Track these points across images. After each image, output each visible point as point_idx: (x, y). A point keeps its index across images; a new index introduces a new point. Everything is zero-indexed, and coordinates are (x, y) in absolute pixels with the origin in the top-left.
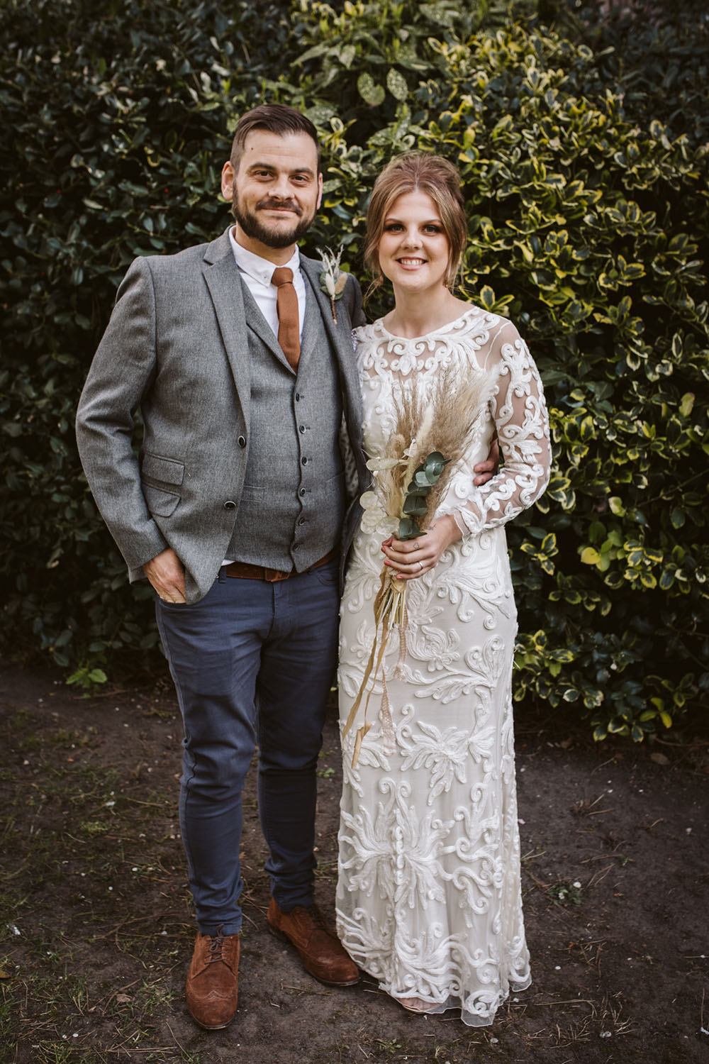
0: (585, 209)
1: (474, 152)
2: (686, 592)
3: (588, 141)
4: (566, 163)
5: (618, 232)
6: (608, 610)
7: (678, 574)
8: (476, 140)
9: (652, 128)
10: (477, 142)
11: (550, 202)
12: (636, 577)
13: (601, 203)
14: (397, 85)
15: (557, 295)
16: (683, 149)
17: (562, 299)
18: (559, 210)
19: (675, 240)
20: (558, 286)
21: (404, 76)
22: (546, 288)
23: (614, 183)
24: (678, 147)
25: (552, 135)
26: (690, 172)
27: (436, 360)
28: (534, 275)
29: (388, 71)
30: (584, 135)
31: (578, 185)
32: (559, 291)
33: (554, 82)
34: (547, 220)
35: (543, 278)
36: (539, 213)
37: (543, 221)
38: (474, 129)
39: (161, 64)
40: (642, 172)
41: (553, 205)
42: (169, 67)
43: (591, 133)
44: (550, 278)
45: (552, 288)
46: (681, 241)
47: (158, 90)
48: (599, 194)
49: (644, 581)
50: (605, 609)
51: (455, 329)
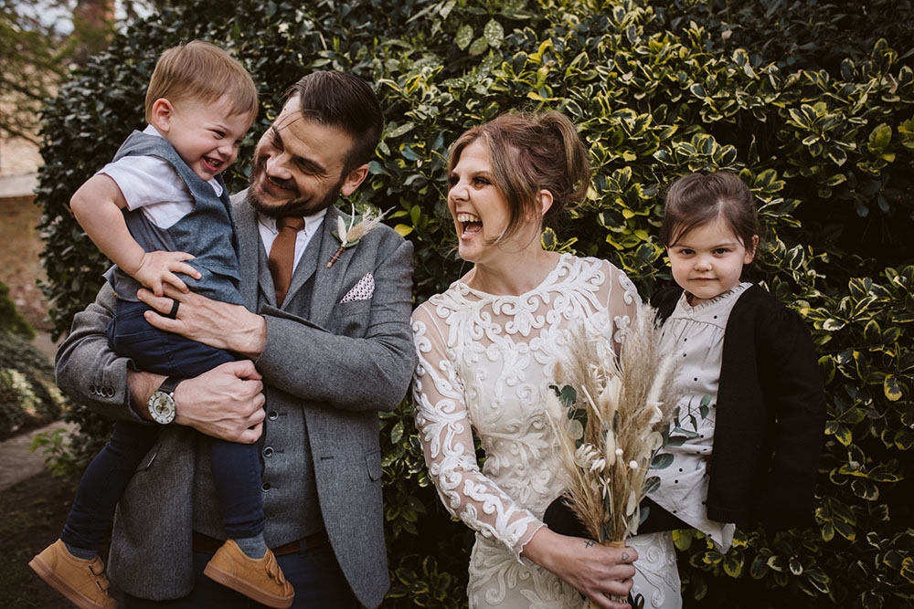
0: (658, 144)
1: (547, 91)
2: (783, 584)
3: (661, 73)
4: (638, 97)
5: (690, 168)
6: (703, 593)
7: (770, 563)
8: (548, 79)
9: (735, 58)
10: (549, 80)
11: (617, 138)
12: (716, 562)
13: (677, 137)
14: (494, 33)
15: (630, 238)
16: (771, 77)
17: (635, 242)
18: (628, 145)
19: (761, 177)
20: (628, 227)
21: (502, 24)
22: (615, 230)
23: (691, 115)
24: (765, 76)
25: (627, 69)
26: (774, 101)
27: (557, 312)
28: (601, 216)
29: (488, 20)
30: (658, 67)
31: (646, 118)
32: (633, 233)
33: (642, 20)
34: (612, 156)
35: (612, 220)
36: (603, 149)
37: (609, 157)
38: (549, 67)
39: (284, 27)
40: (720, 102)
41: (621, 141)
42: (291, 30)
43: (666, 65)
44: (620, 220)
45: (621, 230)
46: (768, 177)
47: (276, 50)
48: (674, 129)
49: (726, 568)
50: (700, 592)
51: (561, 278)
